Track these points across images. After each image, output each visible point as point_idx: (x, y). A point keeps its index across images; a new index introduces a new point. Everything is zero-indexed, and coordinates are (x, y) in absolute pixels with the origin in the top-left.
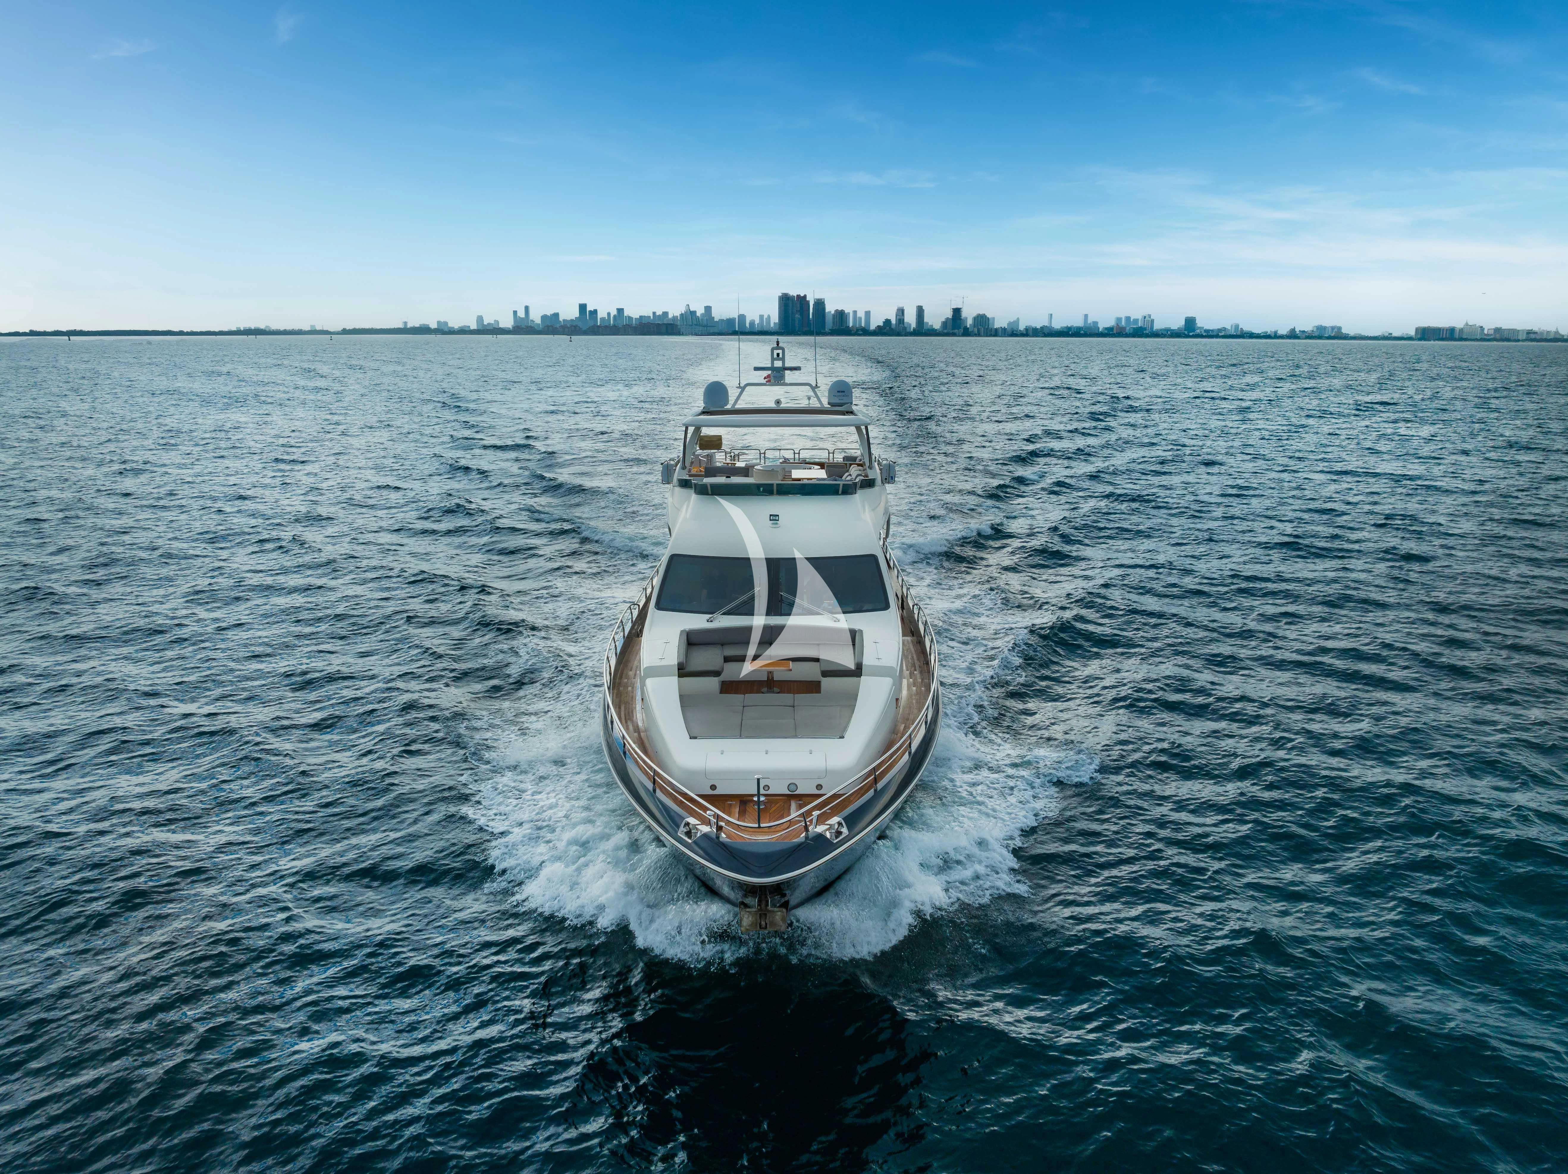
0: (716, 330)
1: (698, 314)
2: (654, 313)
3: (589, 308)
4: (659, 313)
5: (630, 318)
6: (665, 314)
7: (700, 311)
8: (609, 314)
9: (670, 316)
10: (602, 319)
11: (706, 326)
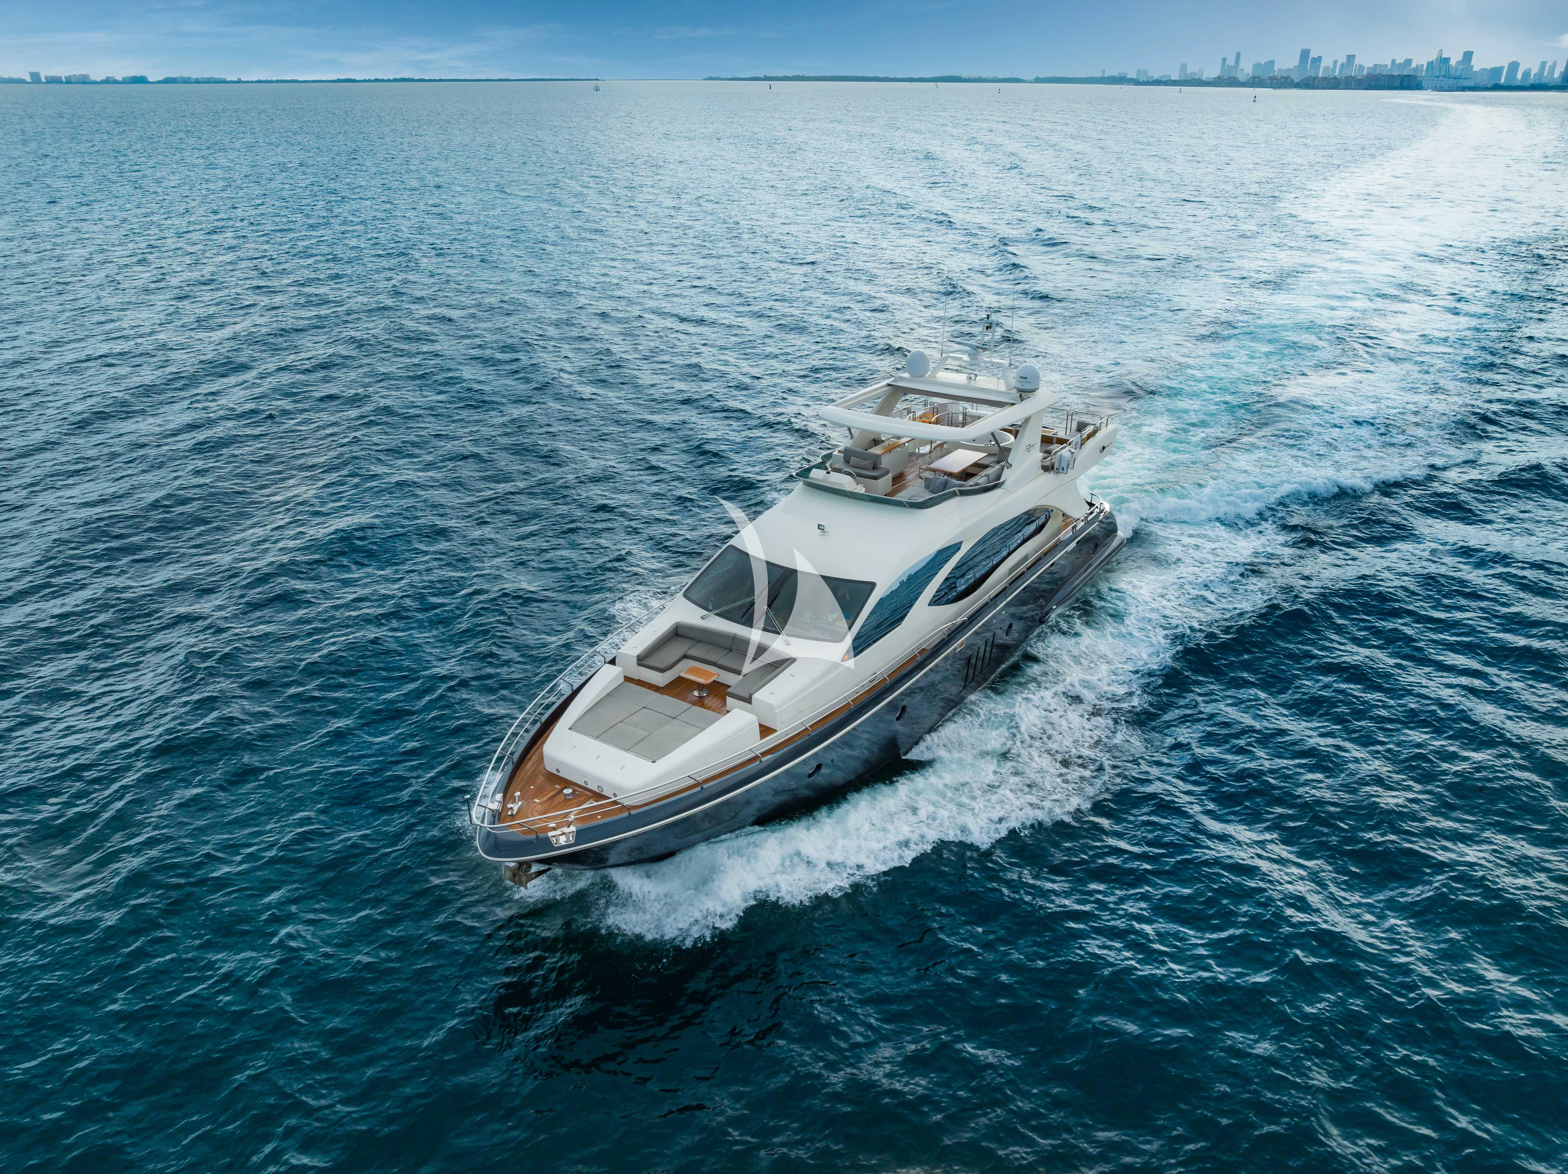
0: (1471, 83)
1: (1453, 62)
2: (1393, 61)
3: (1313, 55)
4: (1400, 60)
5: (1361, 67)
6: (1408, 62)
7: (1455, 58)
8: (1335, 62)
9: (1414, 65)
10: (1326, 69)
11: (1459, 78)
